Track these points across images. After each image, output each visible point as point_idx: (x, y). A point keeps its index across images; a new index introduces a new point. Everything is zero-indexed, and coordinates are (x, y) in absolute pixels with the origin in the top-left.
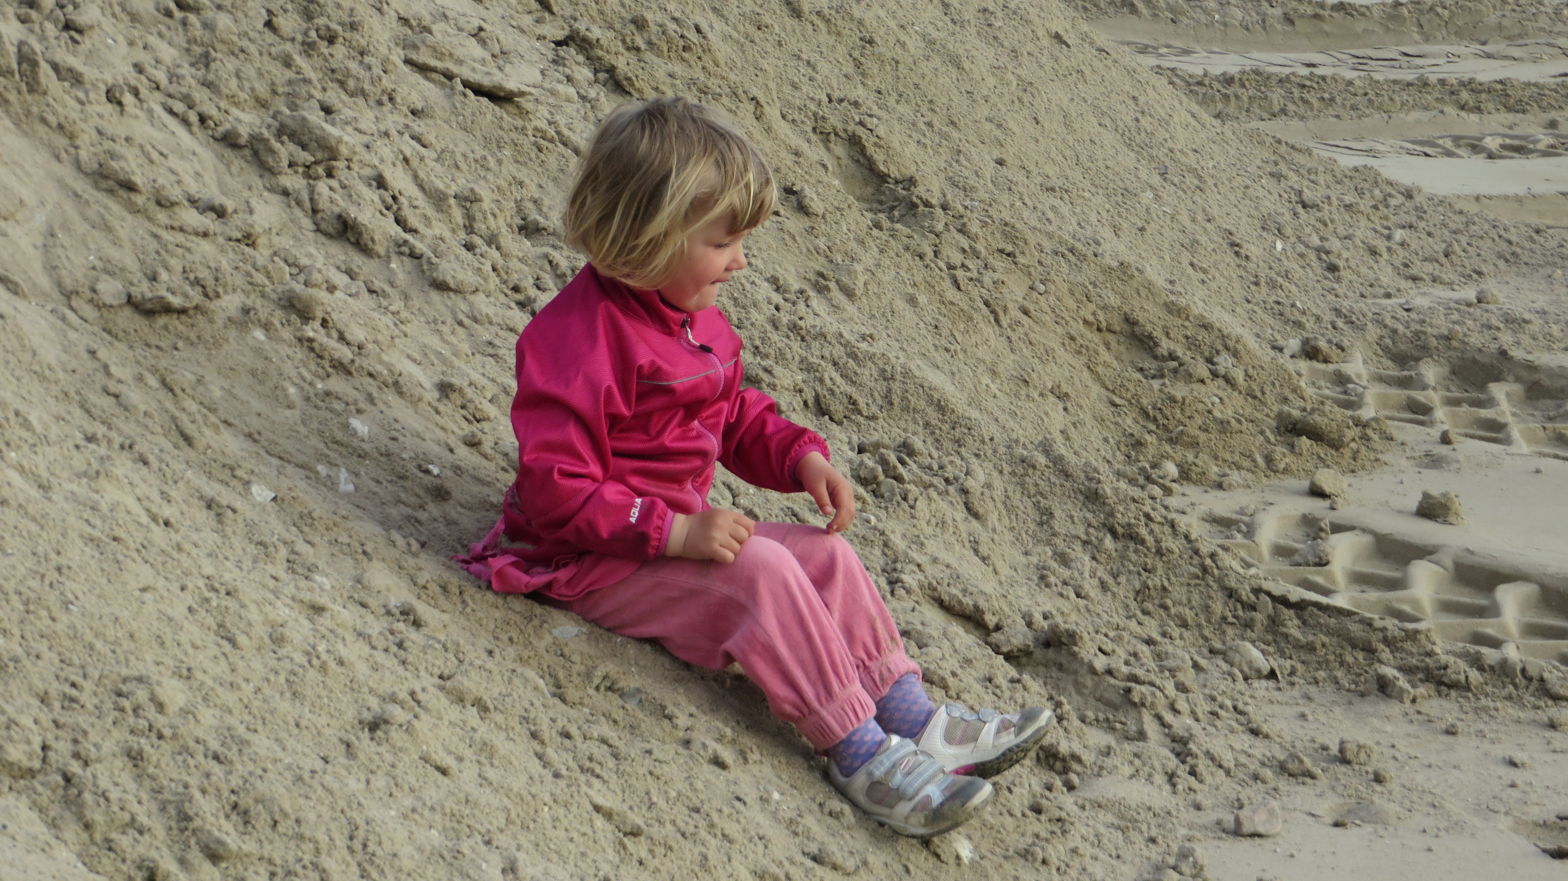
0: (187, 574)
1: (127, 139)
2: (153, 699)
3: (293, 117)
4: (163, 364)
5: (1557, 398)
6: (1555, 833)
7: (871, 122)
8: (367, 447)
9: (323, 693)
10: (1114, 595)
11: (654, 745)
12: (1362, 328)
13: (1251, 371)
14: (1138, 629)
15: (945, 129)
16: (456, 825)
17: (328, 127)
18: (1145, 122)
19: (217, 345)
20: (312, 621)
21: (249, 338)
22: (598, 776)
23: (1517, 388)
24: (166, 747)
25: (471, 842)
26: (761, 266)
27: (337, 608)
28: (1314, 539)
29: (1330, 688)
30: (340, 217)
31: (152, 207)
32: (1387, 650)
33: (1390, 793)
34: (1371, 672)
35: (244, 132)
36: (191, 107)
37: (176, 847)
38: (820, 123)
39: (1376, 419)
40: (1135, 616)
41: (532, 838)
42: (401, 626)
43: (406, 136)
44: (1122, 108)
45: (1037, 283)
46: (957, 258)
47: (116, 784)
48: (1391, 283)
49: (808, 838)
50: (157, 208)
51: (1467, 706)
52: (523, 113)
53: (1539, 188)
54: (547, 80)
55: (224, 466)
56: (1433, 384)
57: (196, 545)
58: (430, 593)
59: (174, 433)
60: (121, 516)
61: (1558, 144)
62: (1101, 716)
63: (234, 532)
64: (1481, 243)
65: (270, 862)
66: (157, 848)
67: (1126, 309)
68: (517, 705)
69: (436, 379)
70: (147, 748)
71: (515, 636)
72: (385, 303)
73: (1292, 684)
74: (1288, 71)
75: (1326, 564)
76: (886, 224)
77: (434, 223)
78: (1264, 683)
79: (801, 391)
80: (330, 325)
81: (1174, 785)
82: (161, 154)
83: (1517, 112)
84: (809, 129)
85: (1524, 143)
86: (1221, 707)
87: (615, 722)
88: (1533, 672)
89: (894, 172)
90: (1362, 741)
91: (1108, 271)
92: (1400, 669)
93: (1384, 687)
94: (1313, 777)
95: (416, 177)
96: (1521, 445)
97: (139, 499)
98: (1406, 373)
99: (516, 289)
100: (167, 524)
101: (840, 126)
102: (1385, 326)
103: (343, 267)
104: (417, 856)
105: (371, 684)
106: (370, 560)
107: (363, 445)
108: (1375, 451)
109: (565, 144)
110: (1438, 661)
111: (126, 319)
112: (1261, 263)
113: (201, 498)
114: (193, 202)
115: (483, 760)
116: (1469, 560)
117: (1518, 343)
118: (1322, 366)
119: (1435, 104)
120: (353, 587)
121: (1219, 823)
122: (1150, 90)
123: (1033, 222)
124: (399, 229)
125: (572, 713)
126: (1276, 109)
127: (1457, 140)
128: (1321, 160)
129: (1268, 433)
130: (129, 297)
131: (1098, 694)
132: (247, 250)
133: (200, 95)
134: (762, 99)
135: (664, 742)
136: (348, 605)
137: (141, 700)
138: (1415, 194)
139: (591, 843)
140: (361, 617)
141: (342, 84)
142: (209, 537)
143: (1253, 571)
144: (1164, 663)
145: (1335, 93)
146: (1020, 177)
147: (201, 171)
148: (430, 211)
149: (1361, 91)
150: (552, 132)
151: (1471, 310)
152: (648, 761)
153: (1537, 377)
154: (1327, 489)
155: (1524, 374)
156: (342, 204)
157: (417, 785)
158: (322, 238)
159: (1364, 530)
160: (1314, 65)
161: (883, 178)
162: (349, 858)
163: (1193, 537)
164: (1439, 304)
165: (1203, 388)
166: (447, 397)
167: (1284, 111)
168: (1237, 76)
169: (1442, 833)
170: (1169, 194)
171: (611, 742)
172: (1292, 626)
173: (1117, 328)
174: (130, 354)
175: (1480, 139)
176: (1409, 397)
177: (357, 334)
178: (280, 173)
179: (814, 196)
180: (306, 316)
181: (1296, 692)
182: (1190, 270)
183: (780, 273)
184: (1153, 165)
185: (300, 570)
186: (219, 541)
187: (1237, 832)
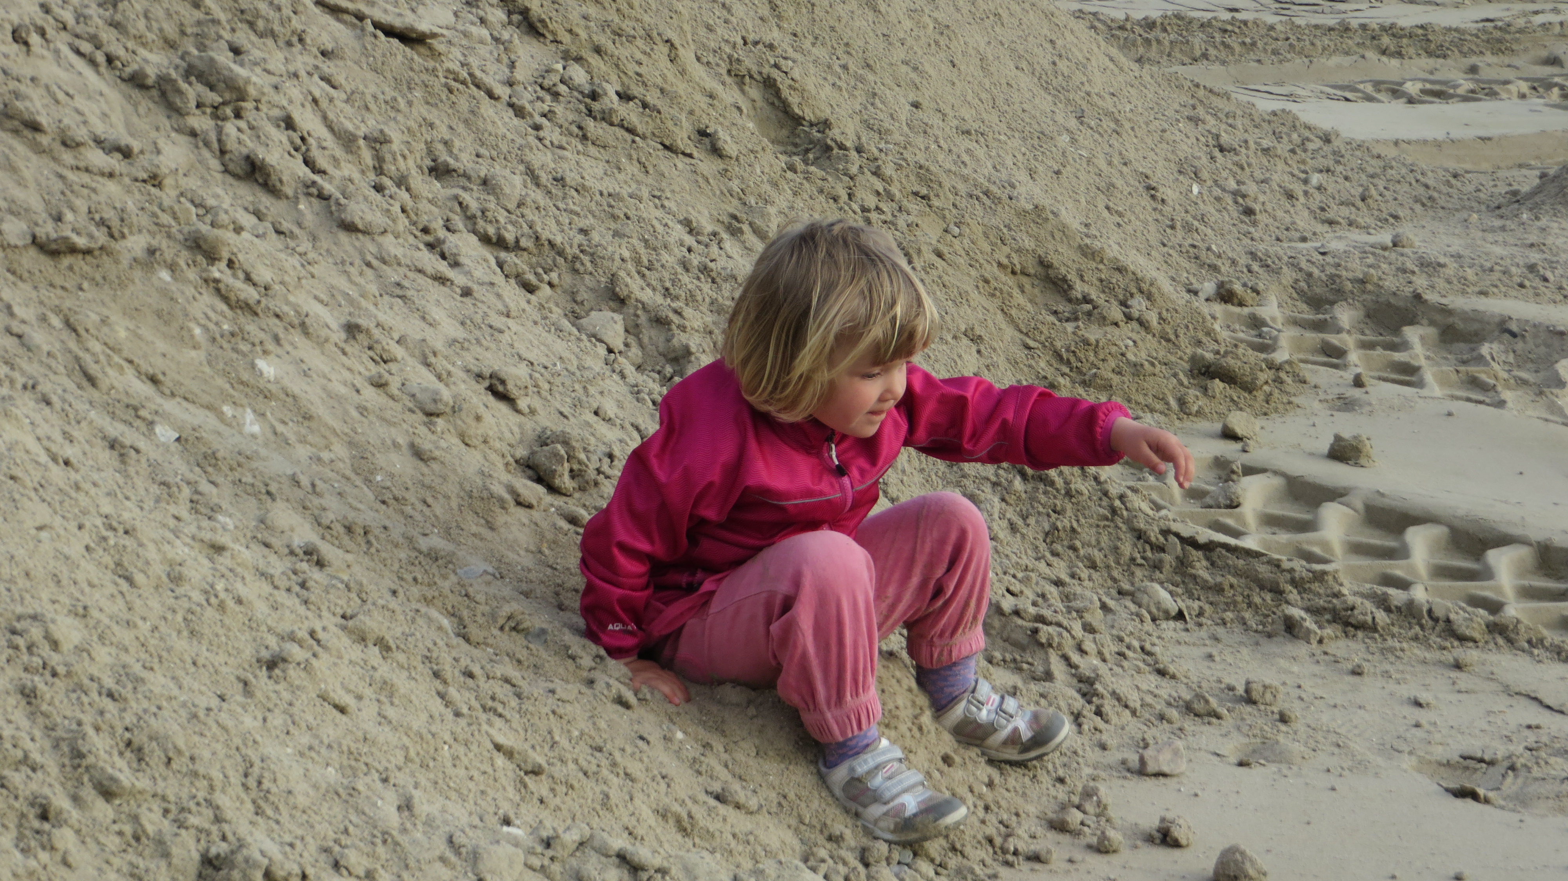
0: (85, 512)
1: (33, 79)
2: (48, 636)
3: (201, 58)
4: (68, 304)
5: (1470, 341)
6: (1459, 772)
7: (786, 65)
8: (273, 387)
9: (221, 632)
10: (1023, 536)
11: (558, 685)
12: (1278, 272)
13: (1164, 313)
14: (1046, 570)
15: (860, 72)
16: (353, 763)
17: (236, 68)
18: (1062, 65)
19: (122, 285)
20: (211, 560)
21: (154, 279)
22: (500, 716)
23: (1431, 332)
24: (60, 684)
25: (368, 779)
26: (675, 209)
27: (237, 547)
28: (1226, 481)
29: (1238, 629)
30: (248, 158)
31: (57, 147)
32: (1295, 591)
33: (1295, 733)
34: (1279, 613)
35: (152, 73)
36: (98, 47)
37: (69, 784)
38: (735, 66)
39: (1289, 362)
40: (1044, 557)
41: (432, 776)
42: (304, 566)
43: (316, 78)
44: (1039, 51)
45: (952, 226)
46: (871, 201)
47: (9, 722)
48: (1307, 227)
49: (711, 777)
50: (63, 148)
51: (1373, 647)
52: (435, 55)
53: (1457, 133)
54: (460, 22)
55: (128, 406)
56: (1347, 326)
57: (95, 484)
58: (334, 533)
59: (78, 373)
60: (19, 455)
61: (1478, 89)
62: (1008, 657)
63: (137, 473)
64: (1398, 187)
65: (164, 798)
66: (50, 785)
67: (1040, 252)
68: (420, 645)
69: (343, 320)
70: (41, 686)
71: (419, 577)
72: (292, 244)
73: (1200, 625)
74: (1209, 15)
75: (1237, 506)
76: (800, 166)
77: (343, 164)
78: (1172, 624)
79: (711, 333)
80: (237, 265)
81: (1080, 725)
82: (67, 94)
83: (1438, 57)
84: (724, 72)
85: (1444, 88)
86: (1129, 647)
87: (519, 662)
88: (1439, 613)
89: (809, 115)
90: (1268, 681)
91: (1022, 214)
92: (1308, 610)
93: (1291, 628)
94: (1218, 717)
95: (325, 118)
96: (1434, 388)
97: (39, 439)
98: (1321, 316)
99: (425, 230)
100: (67, 463)
101: (754, 69)
102: (1301, 270)
103: (251, 208)
104: (312, 792)
105: (269, 622)
106: (274, 500)
107: (269, 386)
108: (1288, 393)
109: (478, 86)
110: (1345, 602)
111: (31, 259)
112: (1177, 207)
113: (104, 438)
114: (99, 142)
115: (383, 698)
116: (1379, 502)
117: (1433, 287)
118: (1237, 310)
119: (1356, 48)
120: (256, 527)
121: (1124, 762)
122: (1067, 34)
123: (947, 166)
124: (307, 170)
125: (476, 653)
126: (1198, 53)
127: (1377, 85)
128: (1239, 104)
129: (1181, 376)
130: (34, 237)
131: (1005, 635)
132: (153, 190)
133: (108, 36)
134: (677, 42)
135: (567, 682)
136: (252, 545)
137: (35, 638)
138: (1333, 138)
139: (491, 782)
140: (264, 557)
141: (251, 25)
142: (110, 477)
143: (1163, 512)
144: (1072, 604)
145: (1257, 38)
146: (935, 120)
147: (108, 112)
148: (339, 152)
149: (1283, 36)
150: (464, 74)
151: (1387, 254)
152: (551, 701)
153: (1451, 320)
154: (1239, 431)
155: (1438, 317)
156: (250, 145)
157: (314, 723)
158: (230, 180)
159: (1276, 473)
160: (1236, 10)
161: (798, 120)
162: (243, 795)
163: (1102, 479)
164: (1355, 247)
165: (1116, 331)
166: (354, 338)
167: (1205, 56)
168: (1159, 21)
169: (1346, 773)
170: (1085, 138)
171: (514, 681)
172: (1201, 568)
173: (1032, 271)
174: (34, 294)
175: (1401, 84)
176: (1323, 340)
177: (264, 274)
178: (188, 114)
179: (728, 139)
180: (212, 257)
181: (1203, 633)
182: (1106, 213)
183: (693, 216)
184: (1070, 109)
185: (203, 510)
186: (121, 481)
187: (1142, 771)
